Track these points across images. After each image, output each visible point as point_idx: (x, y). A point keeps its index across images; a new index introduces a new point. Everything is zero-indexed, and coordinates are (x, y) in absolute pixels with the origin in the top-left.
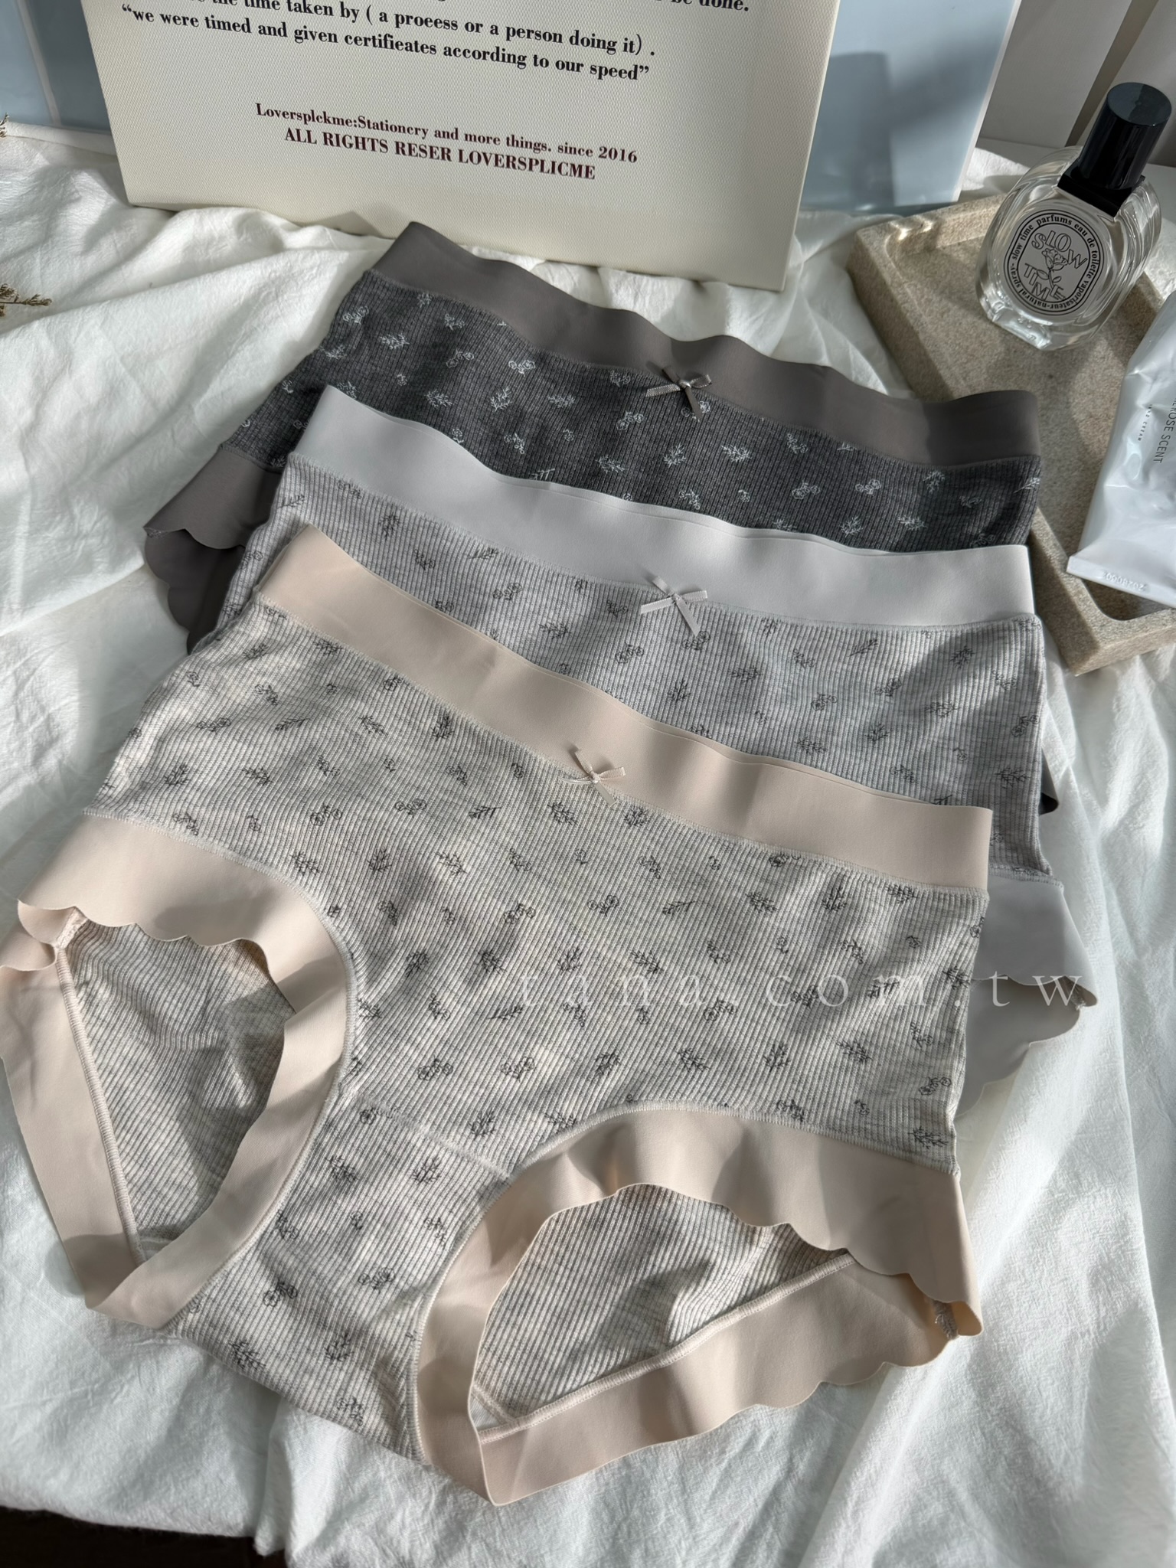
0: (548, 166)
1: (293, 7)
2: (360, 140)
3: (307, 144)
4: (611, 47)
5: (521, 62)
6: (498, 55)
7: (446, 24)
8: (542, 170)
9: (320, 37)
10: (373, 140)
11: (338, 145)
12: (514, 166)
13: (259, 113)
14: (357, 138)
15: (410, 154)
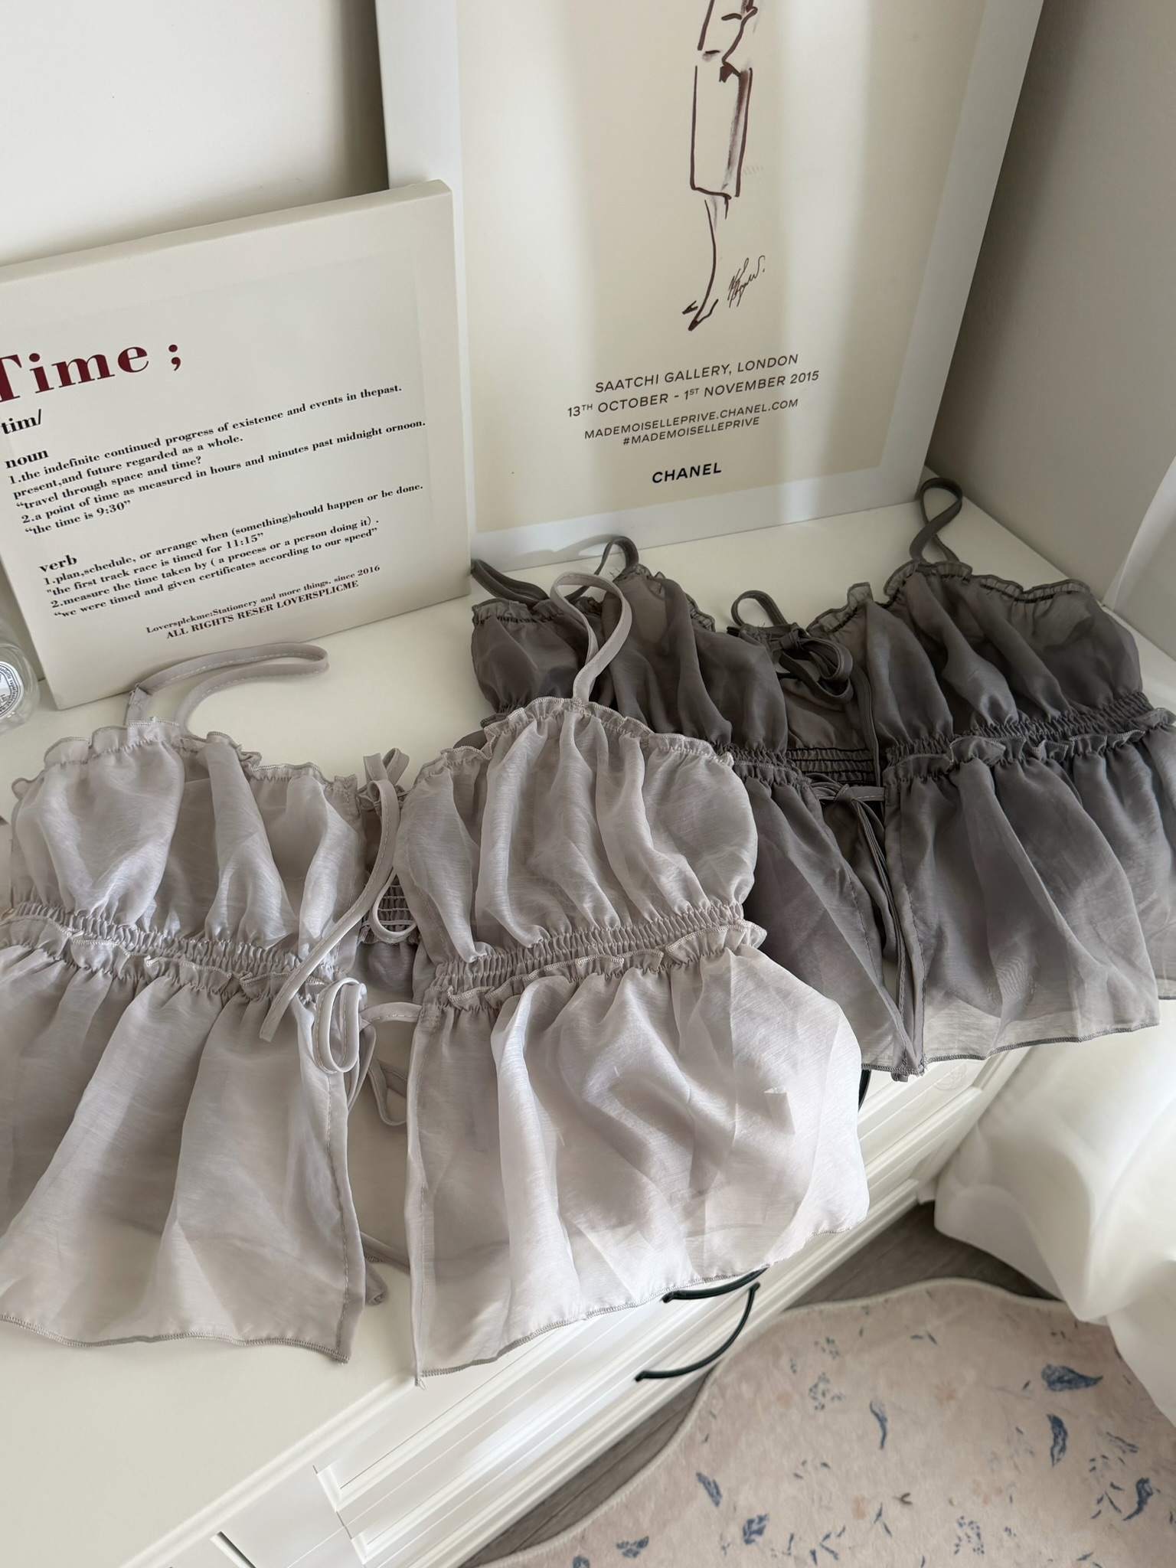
0: (330, 590)
1: (165, 575)
2: (216, 623)
3: (182, 635)
4: (354, 527)
5: (305, 551)
6: (291, 553)
7: (259, 550)
8: (327, 593)
9: (184, 583)
10: (223, 618)
11: (202, 628)
12: (311, 598)
13: (149, 632)
14: (213, 621)
15: (248, 615)
